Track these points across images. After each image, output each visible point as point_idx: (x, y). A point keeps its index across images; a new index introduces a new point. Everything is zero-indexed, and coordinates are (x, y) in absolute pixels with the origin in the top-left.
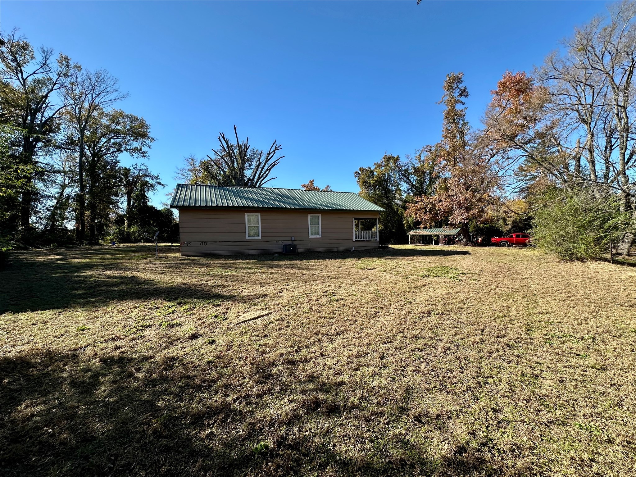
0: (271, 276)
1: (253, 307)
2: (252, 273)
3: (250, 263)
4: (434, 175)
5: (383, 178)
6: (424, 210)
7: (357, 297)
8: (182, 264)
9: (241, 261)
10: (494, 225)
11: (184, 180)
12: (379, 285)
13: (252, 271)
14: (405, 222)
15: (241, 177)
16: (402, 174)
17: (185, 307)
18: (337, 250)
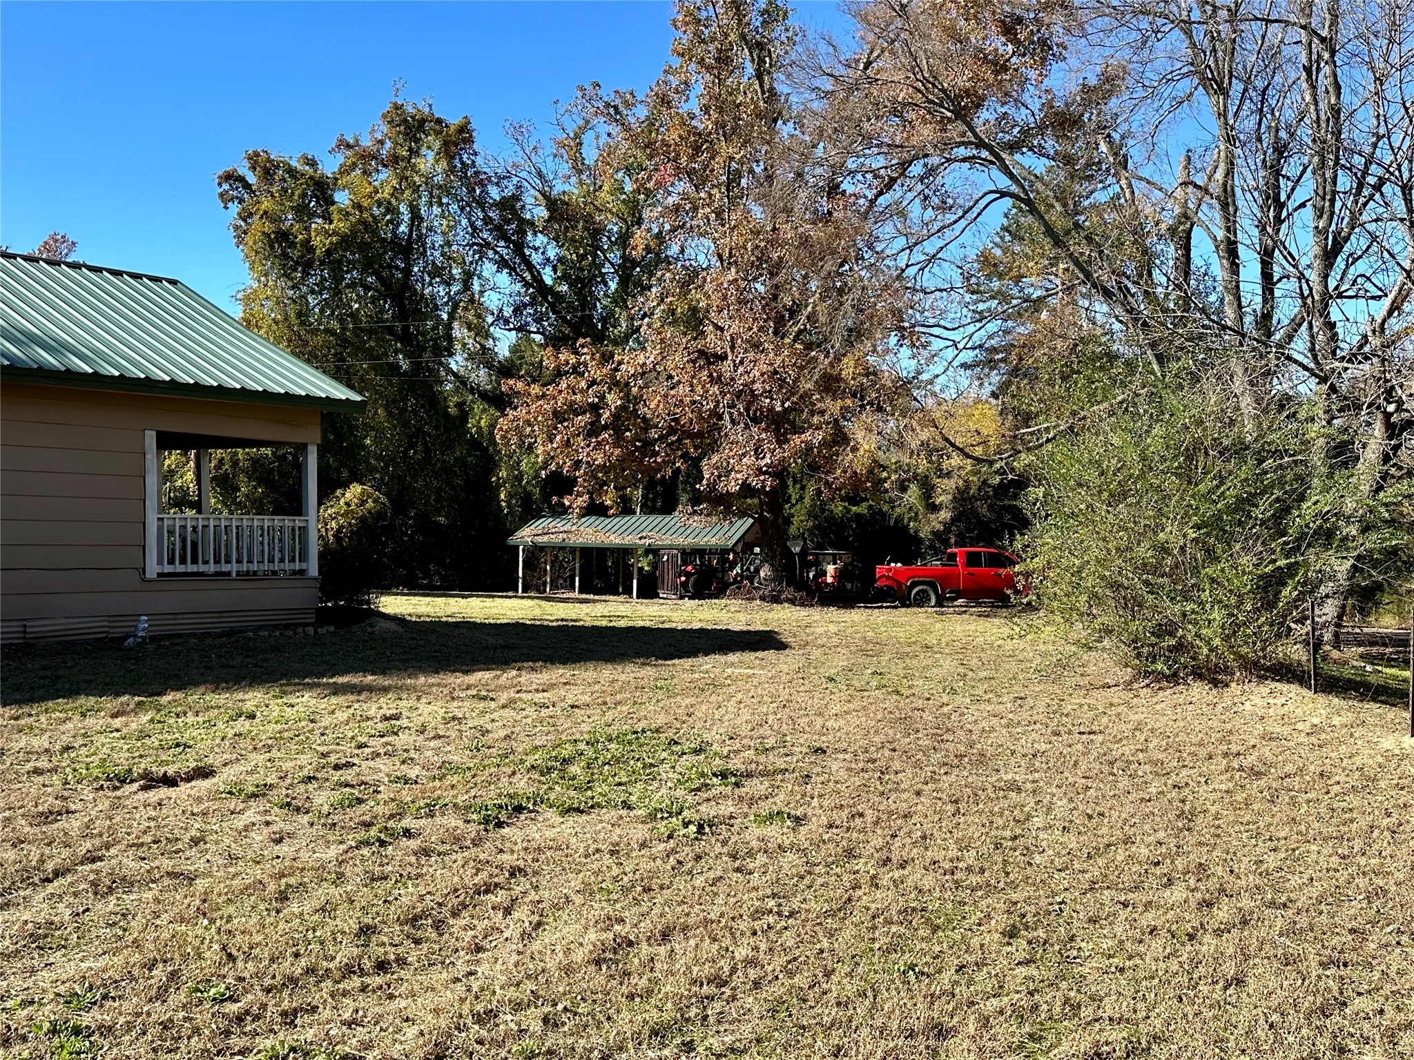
4: (640, 239)
5: (385, 231)
6: (587, 417)
10: (885, 508)
14: (503, 473)
16: (487, 220)
18: (24, 638)
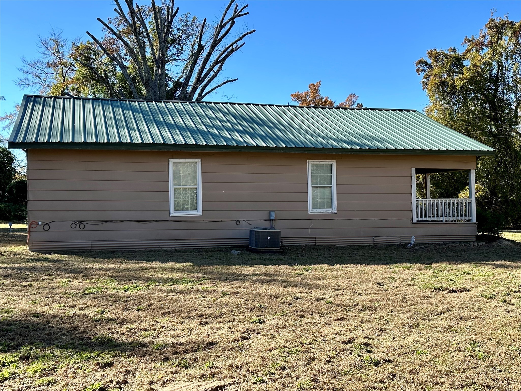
0: (223, 299)
1: (184, 372)
2: (182, 292)
3: (179, 270)
5: (486, 74)
7: (424, 358)
8: (32, 269)
9: (159, 265)
11: (38, 85)
12: (478, 331)
13: (182, 287)
15: (160, 79)
17: (37, 366)
18: (374, 243)
